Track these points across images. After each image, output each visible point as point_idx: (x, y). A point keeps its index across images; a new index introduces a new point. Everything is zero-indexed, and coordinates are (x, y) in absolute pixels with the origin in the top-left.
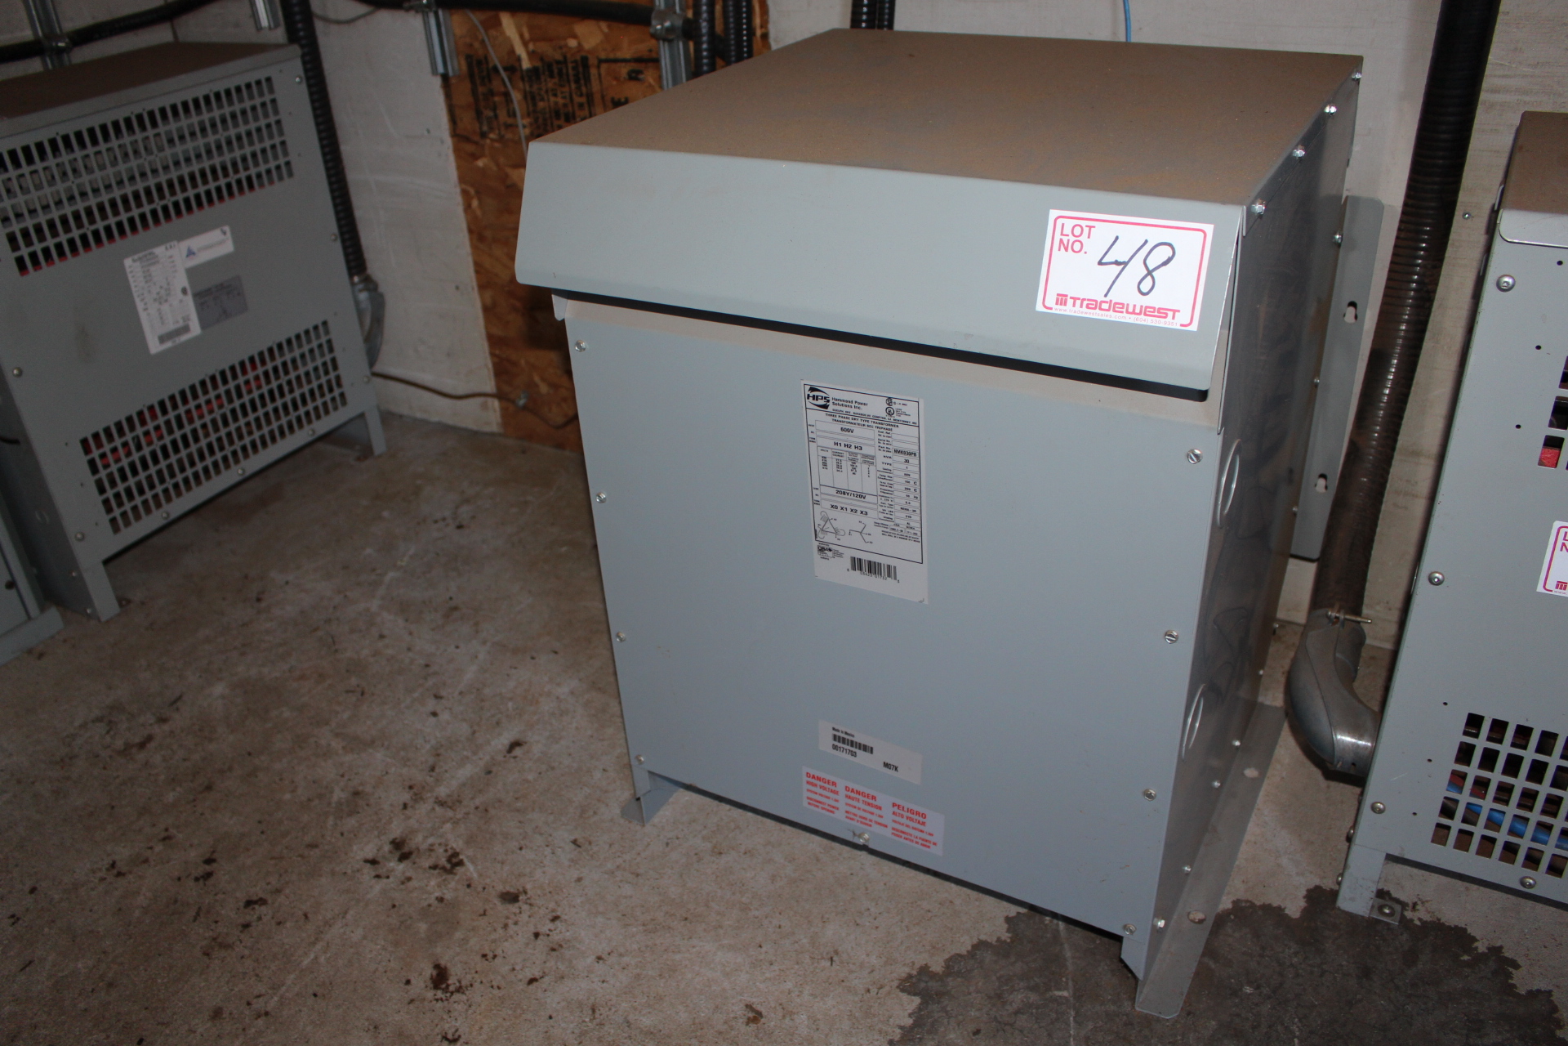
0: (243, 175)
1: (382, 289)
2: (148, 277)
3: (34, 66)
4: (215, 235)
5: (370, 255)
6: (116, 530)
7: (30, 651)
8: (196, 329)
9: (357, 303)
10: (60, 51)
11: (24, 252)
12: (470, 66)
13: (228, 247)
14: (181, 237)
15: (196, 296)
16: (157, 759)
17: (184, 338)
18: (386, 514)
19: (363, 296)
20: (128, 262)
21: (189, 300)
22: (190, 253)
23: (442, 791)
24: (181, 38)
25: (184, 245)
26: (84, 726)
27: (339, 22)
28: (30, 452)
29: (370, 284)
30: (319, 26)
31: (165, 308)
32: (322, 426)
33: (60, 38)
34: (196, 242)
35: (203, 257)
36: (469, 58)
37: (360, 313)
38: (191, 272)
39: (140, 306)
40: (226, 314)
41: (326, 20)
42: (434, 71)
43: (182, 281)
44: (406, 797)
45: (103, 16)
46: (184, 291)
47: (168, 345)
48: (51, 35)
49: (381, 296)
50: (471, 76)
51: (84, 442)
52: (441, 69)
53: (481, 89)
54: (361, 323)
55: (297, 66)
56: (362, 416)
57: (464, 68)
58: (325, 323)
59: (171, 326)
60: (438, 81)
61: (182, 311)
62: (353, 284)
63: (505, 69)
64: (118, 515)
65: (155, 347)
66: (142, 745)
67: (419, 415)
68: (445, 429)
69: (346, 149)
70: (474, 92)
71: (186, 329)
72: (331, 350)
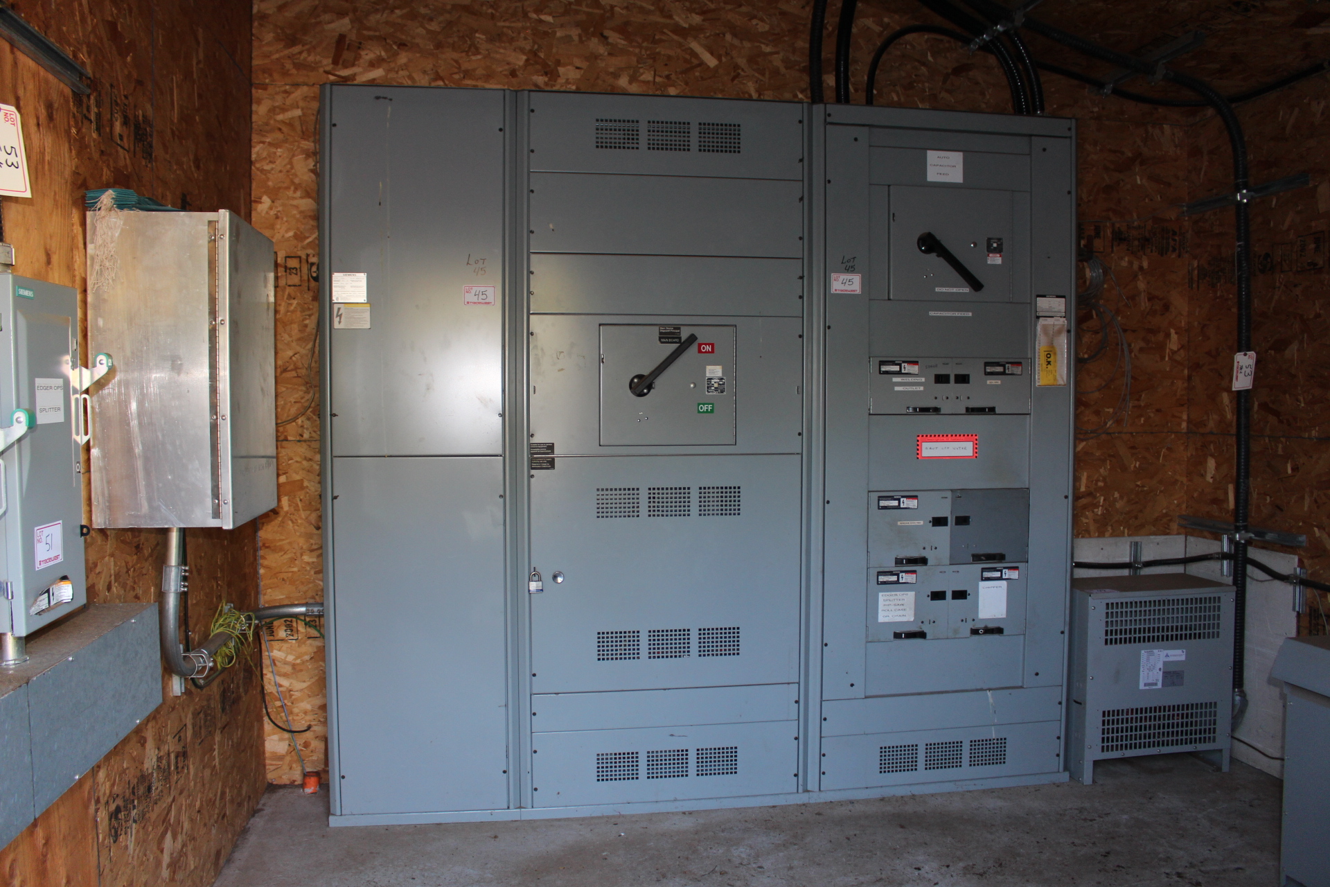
0: (1197, 632)
1: (1248, 698)
2: (1148, 660)
3: (1125, 572)
4: (1179, 652)
5: (1246, 681)
6: (1103, 751)
7: (1054, 784)
8: (1160, 685)
9: (1233, 700)
10: (1138, 568)
11: (1109, 637)
12: (1310, 610)
13: (1183, 658)
14: (1165, 649)
15: (1164, 672)
16: (1096, 826)
17: (1154, 687)
18: (1218, 792)
19: (1237, 698)
20: (1143, 652)
21: (1161, 673)
22: (1167, 656)
23: (1203, 869)
24: (1187, 573)
25: (1166, 652)
26: (1071, 809)
27: (1257, 580)
28: (1084, 708)
29: (1243, 695)
30: (1248, 580)
31: (1151, 673)
32: (1201, 747)
33: (1139, 563)
34: (1170, 652)
35: (1171, 659)
36: (1310, 607)
37: (1233, 706)
38: (1165, 663)
39: (1141, 669)
40: (1173, 684)
41: (1252, 578)
42: (1294, 609)
43: (1160, 665)
44: (1187, 865)
45: (1158, 558)
46: (1160, 669)
47: (1147, 688)
48: (1135, 561)
49: (1247, 701)
50: (1310, 615)
51: (1104, 712)
52: (1297, 609)
53: (1313, 622)
54: (1233, 711)
55: (1233, 595)
56: (1221, 751)
57: (1308, 611)
58: (1215, 703)
59: (1150, 681)
60: (1295, 614)
61: (1158, 677)
62: (1234, 691)
63: (1325, 616)
64: (1106, 746)
65: (1142, 687)
66: (1091, 820)
67: (1251, 764)
68: (1261, 772)
69: (1247, 633)
70: (1310, 622)
71: (1156, 684)
72: (1215, 716)
